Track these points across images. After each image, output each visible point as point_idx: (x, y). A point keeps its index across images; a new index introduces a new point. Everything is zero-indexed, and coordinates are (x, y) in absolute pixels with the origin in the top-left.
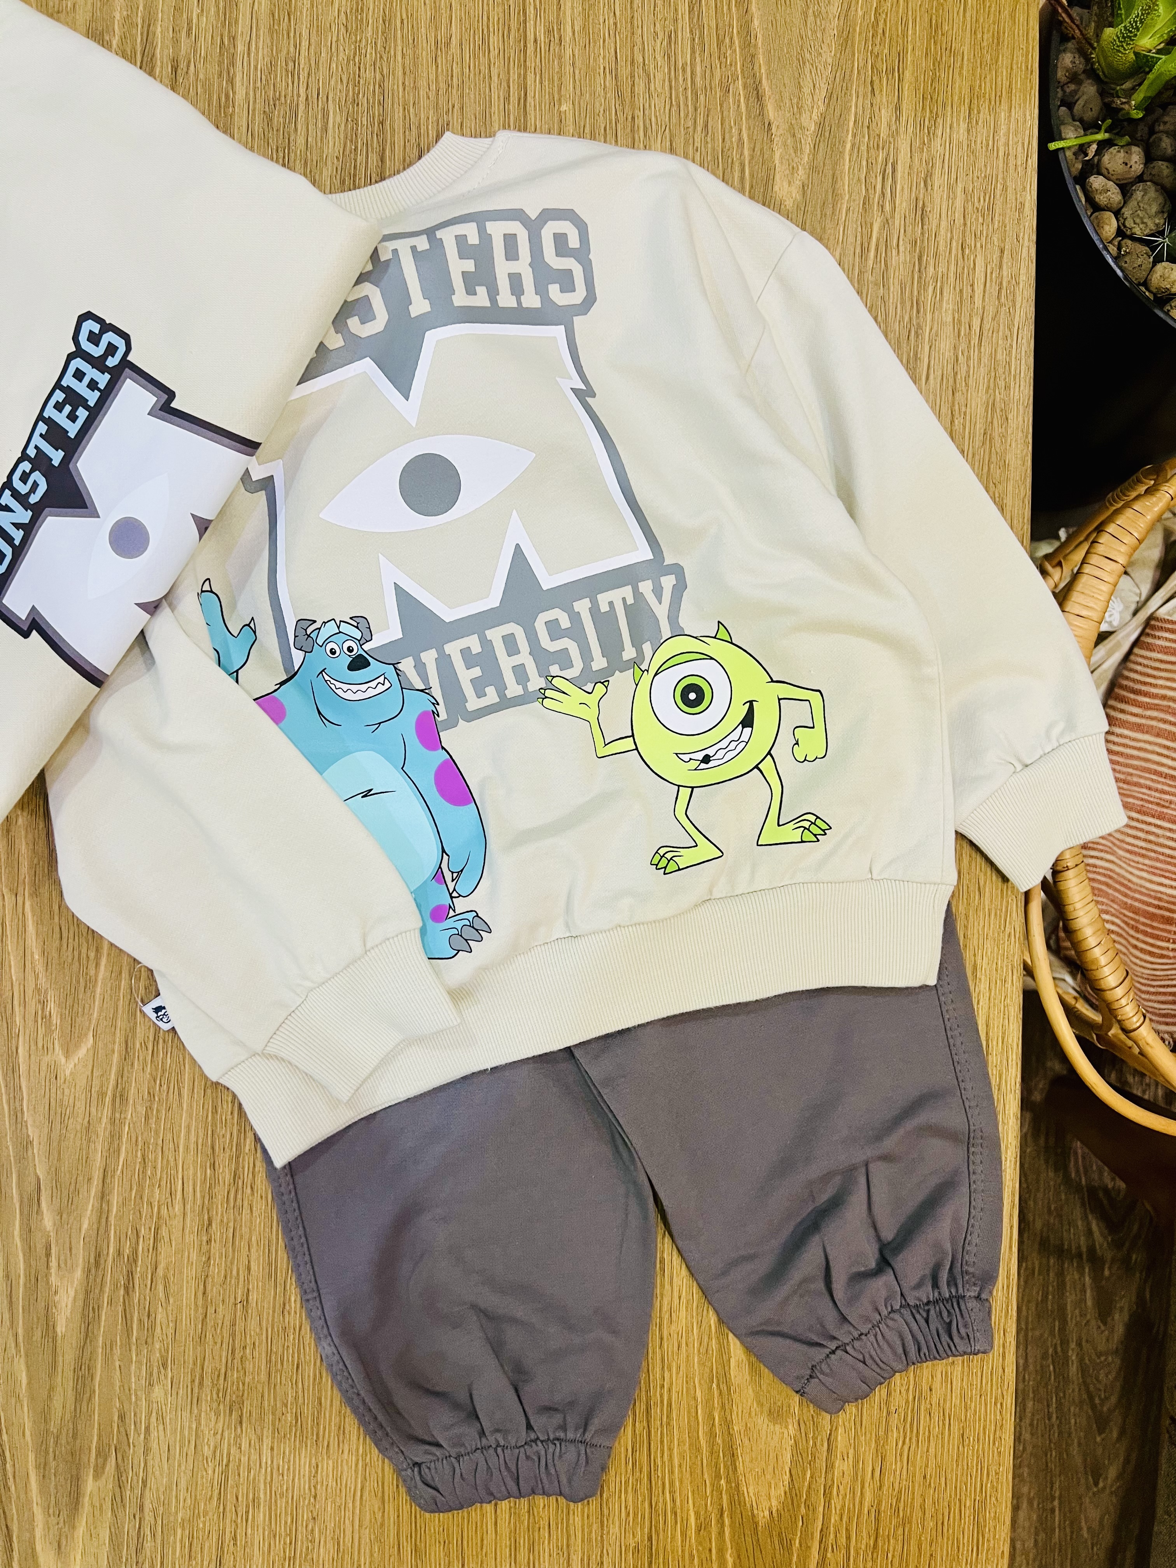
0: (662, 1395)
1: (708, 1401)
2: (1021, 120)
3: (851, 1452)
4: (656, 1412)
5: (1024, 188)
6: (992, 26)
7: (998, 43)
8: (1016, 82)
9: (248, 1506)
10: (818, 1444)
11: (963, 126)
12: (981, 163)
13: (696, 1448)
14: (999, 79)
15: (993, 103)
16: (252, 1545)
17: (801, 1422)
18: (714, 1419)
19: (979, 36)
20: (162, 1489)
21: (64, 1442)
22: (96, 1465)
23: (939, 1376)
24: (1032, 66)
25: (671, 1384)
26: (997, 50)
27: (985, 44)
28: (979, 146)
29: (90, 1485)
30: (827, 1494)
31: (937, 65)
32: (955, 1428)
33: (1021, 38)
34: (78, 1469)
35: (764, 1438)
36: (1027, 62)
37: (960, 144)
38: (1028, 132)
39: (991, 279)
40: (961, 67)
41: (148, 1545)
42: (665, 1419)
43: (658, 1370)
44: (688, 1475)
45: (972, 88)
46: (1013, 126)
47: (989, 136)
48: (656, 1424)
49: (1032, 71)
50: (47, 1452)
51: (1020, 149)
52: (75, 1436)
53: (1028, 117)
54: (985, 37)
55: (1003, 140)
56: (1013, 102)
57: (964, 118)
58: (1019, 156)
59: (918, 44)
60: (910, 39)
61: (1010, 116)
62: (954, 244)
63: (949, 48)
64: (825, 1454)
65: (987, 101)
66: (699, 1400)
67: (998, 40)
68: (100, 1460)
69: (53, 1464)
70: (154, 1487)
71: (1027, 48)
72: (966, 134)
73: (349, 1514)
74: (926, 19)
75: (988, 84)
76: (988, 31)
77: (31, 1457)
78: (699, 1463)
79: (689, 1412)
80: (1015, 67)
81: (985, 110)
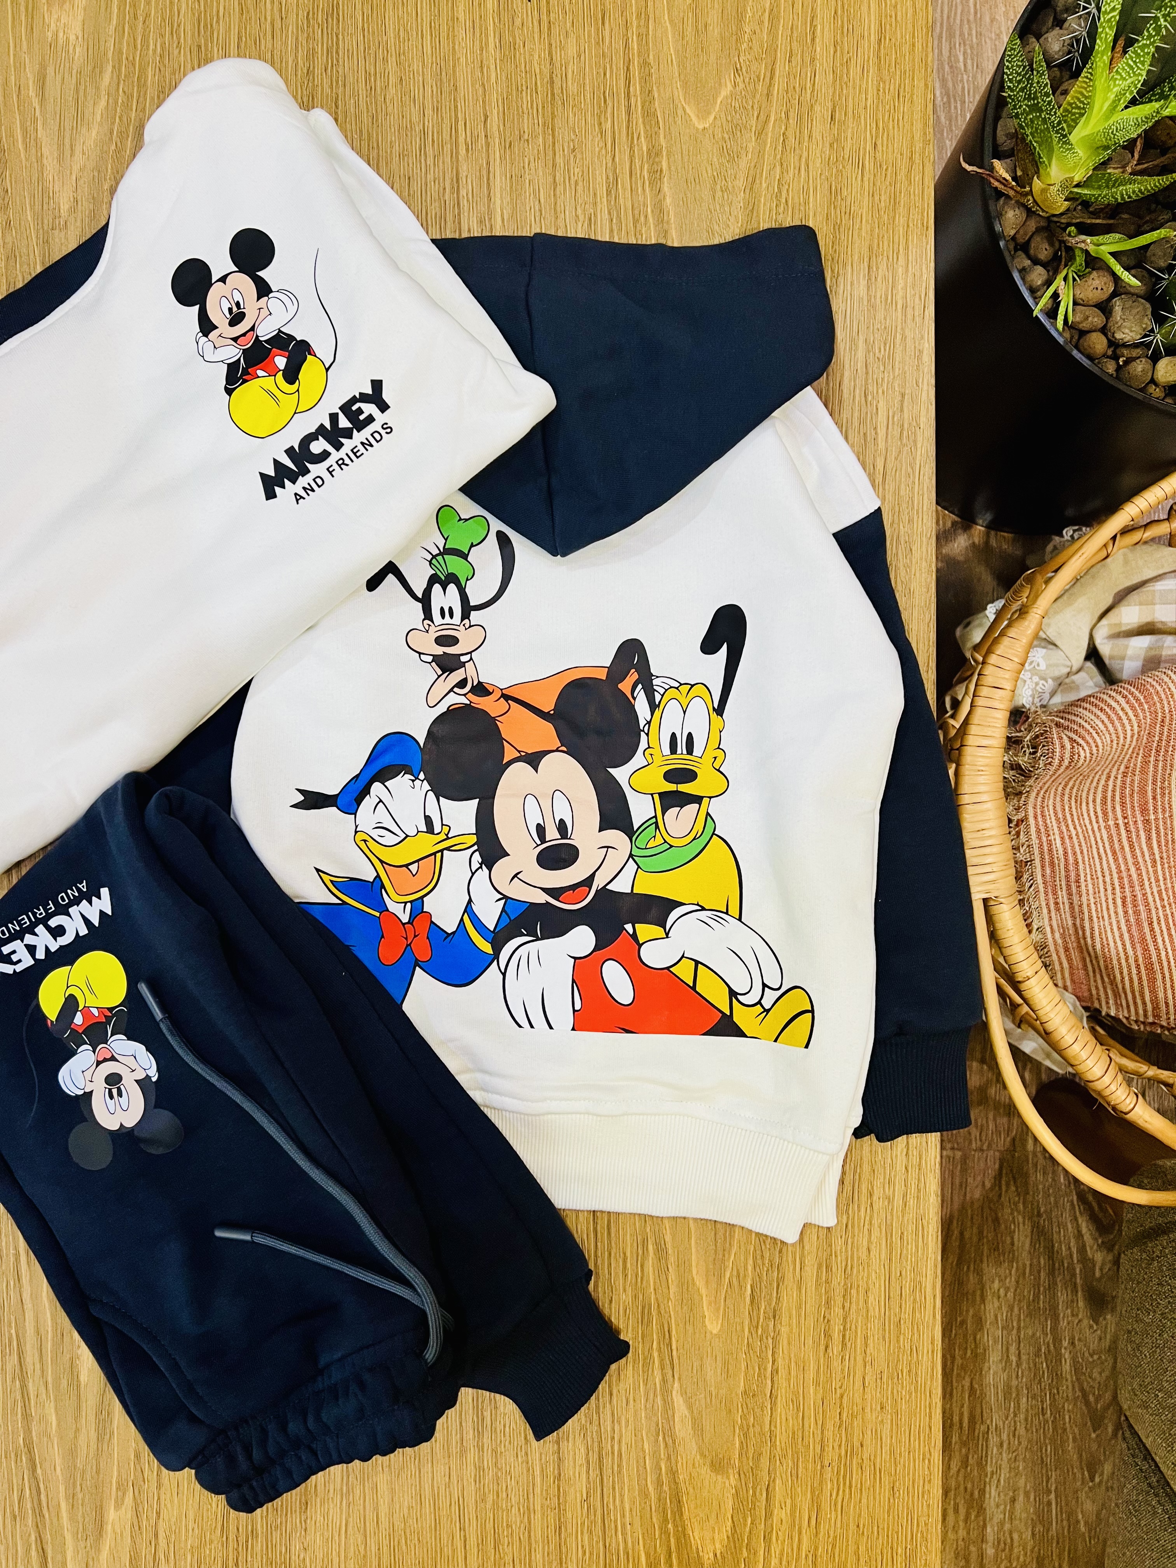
0: (612, 1447)
1: (655, 1454)
2: (918, 274)
3: (789, 1501)
4: (607, 1462)
5: (922, 338)
6: (889, 187)
7: (895, 203)
8: (913, 241)
10: (758, 1494)
11: (863, 283)
12: (880, 315)
13: (645, 1494)
14: (896, 238)
15: (891, 259)
17: (741, 1473)
18: (661, 1469)
19: (877, 198)
21: (89, 1476)
22: (117, 1497)
23: (869, 1433)
24: (927, 222)
25: (621, 1436)
26: (894, 210)
27: (883, 204)
28: (878, 300)
29: (112, 1514)
30: (767, 1538)
31: (837, 227)
32: (886, 1480)
33: (917, 198)
34: (101, 1500)
35: (707, 1487)
36: (922, 220)
37: (861, 299)
38: (924, 284)
39: (893, 424)
40: (860, 229)
42: (616, 1468)
43: (609, 1423)
44: (638, 1518)
45: (870, 248)
46: (910, 280)
47: (888, 291)
48: (607, 1472)
49: (927, 228)
50: (75, 1485)
51: (917, 300)
52: (98, 1472)
53: (924, 270)
54: (883, 198)
55: (901, 294)
56: (910, 258)
57: (864, 276)
58: (917, 307)
59: (819, 210)
60: (811, 205)
61: (907, 271)
62: (857, 391)
63: (848, 212)
64: (764, 1502)
65: (885, 259)
66: (647, 1451)
67: (894, 201)
68: (120, 1494)
69: (80, 1496)
70: (166, 1519)
71: (923, 205)
72: (866, 290)
74: (827, 187)
75: (886, 243)
76: (885, 193)
77: (62, 1489)
78: (649, 1508)
79: (637, 1462)
80: (911, 225)
81: (883, 267)
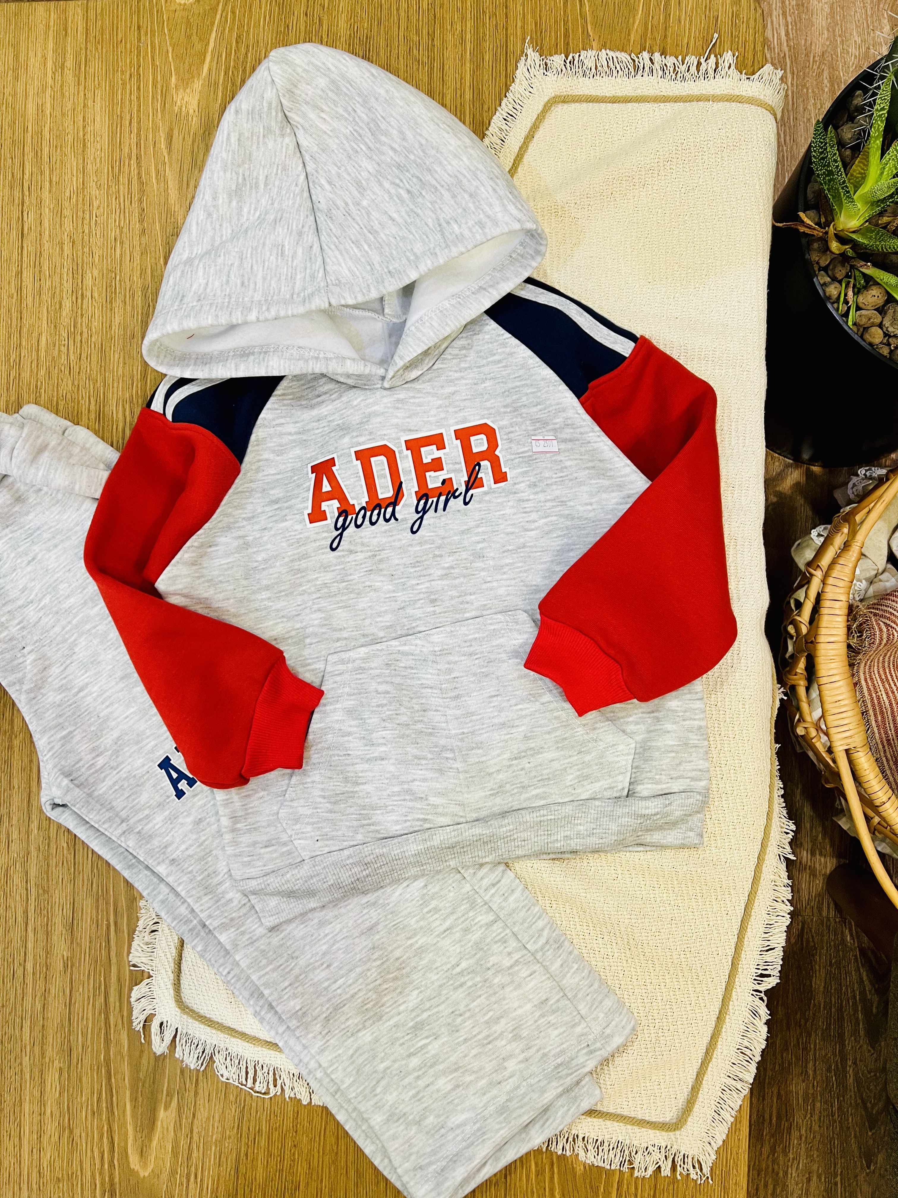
9: (255, 1135)
16: (257, 1159)
20: (204, 1120)
21: (147, 1086)
22: (166, 1101)
29: (162, 1114)
34: (155, 1103)
41: (195, 1155)
50: (137, 1092)
52: (154, 1083)
68: (168, 1098)
69: (140, 1099)
70: (200, 1118)
73: (316, 1145)
77: (128, 1093)
